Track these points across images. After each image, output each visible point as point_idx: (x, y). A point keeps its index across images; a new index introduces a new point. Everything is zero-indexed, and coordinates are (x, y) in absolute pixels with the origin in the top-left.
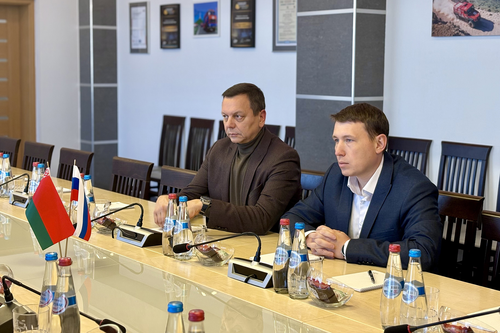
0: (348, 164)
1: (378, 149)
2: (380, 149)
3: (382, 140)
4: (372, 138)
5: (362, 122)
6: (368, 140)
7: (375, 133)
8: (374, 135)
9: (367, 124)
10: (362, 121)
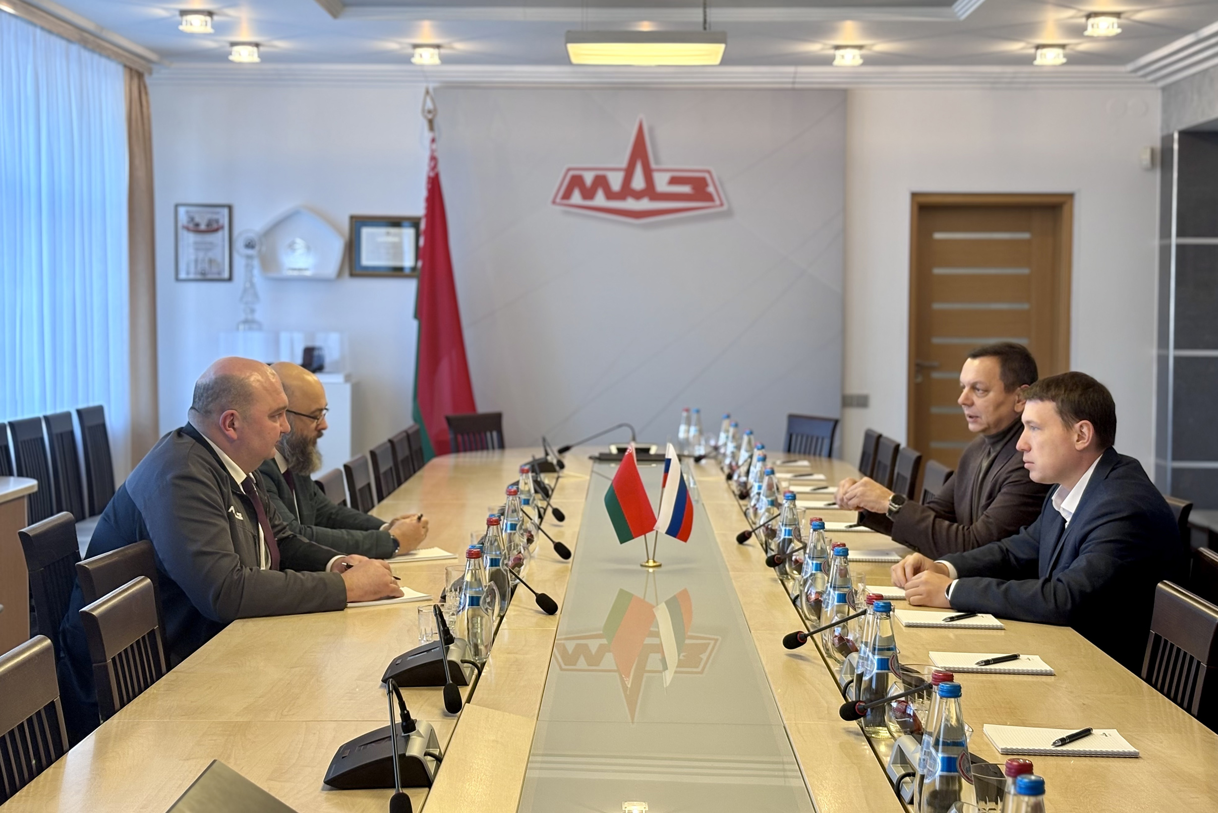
0: (1033, 463)
1: (1079, 444)
2: (1082, 443)
3: (1085, 430)
4: (1068, 426)
5: (1053, 401)
6: (1061, 429)
7: (1073, 419)
8: (1072, 422)
9: (1060, 404)
10: (1053, 399)
